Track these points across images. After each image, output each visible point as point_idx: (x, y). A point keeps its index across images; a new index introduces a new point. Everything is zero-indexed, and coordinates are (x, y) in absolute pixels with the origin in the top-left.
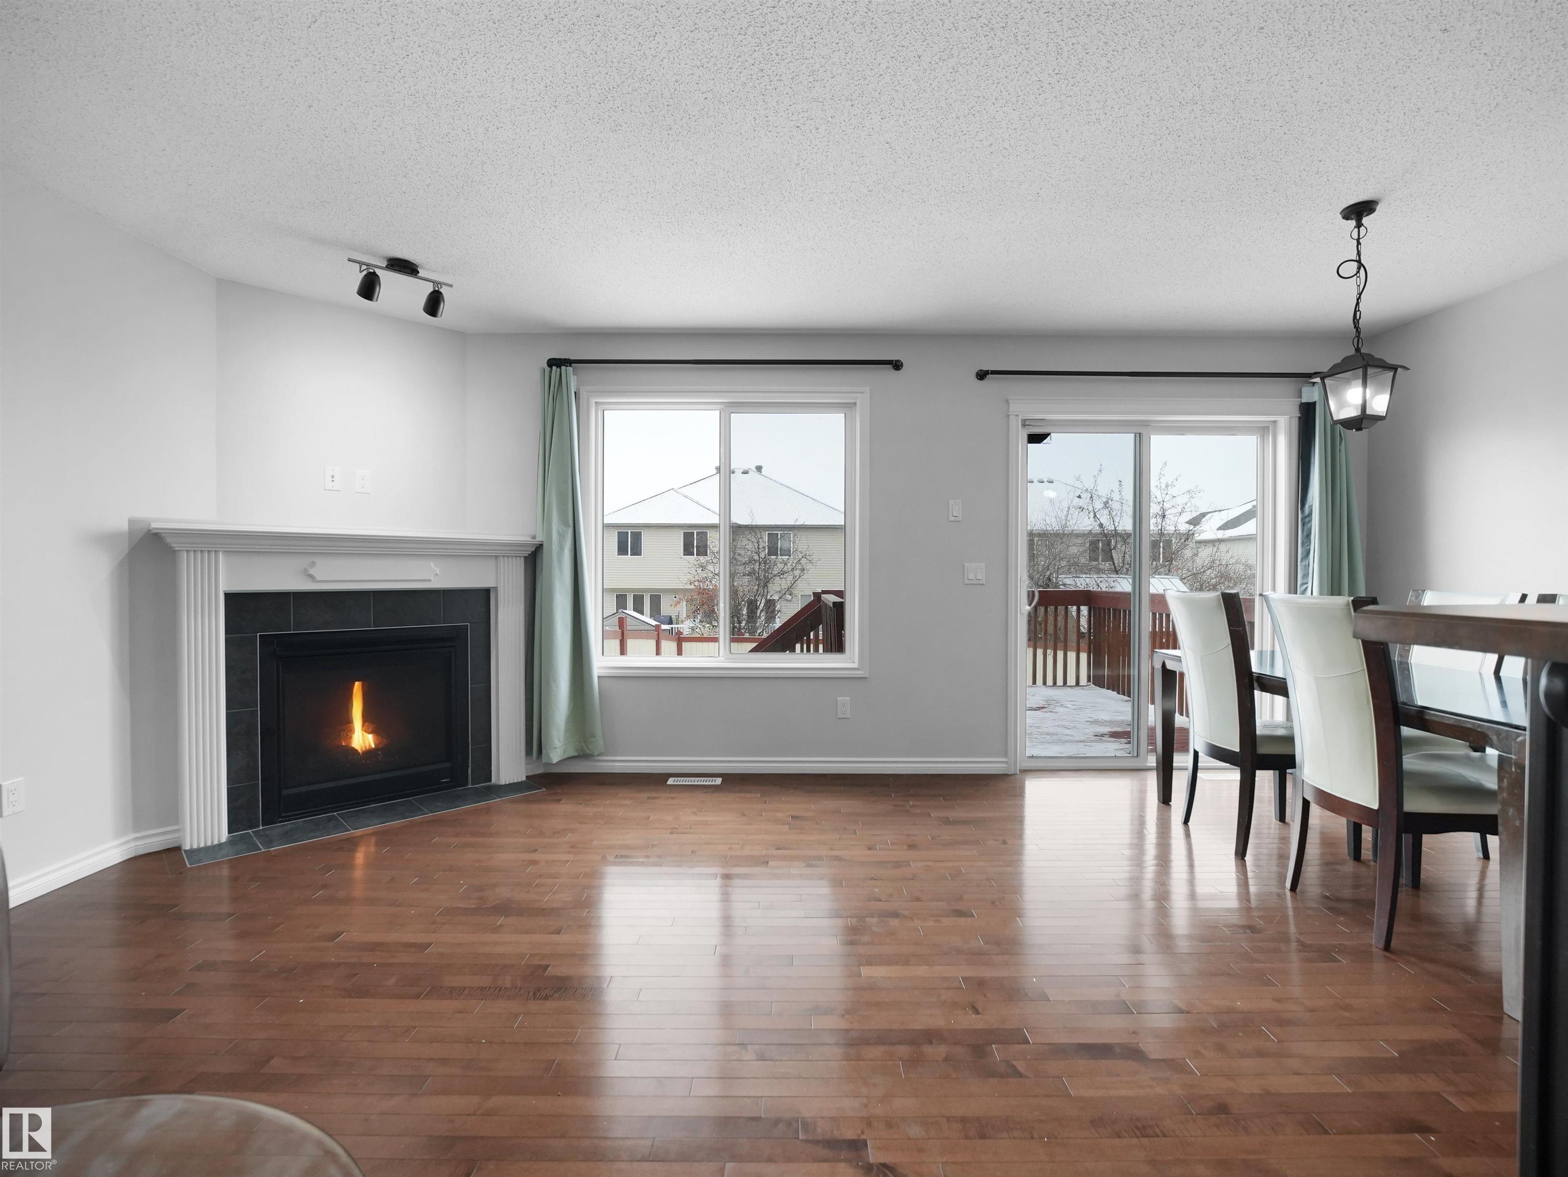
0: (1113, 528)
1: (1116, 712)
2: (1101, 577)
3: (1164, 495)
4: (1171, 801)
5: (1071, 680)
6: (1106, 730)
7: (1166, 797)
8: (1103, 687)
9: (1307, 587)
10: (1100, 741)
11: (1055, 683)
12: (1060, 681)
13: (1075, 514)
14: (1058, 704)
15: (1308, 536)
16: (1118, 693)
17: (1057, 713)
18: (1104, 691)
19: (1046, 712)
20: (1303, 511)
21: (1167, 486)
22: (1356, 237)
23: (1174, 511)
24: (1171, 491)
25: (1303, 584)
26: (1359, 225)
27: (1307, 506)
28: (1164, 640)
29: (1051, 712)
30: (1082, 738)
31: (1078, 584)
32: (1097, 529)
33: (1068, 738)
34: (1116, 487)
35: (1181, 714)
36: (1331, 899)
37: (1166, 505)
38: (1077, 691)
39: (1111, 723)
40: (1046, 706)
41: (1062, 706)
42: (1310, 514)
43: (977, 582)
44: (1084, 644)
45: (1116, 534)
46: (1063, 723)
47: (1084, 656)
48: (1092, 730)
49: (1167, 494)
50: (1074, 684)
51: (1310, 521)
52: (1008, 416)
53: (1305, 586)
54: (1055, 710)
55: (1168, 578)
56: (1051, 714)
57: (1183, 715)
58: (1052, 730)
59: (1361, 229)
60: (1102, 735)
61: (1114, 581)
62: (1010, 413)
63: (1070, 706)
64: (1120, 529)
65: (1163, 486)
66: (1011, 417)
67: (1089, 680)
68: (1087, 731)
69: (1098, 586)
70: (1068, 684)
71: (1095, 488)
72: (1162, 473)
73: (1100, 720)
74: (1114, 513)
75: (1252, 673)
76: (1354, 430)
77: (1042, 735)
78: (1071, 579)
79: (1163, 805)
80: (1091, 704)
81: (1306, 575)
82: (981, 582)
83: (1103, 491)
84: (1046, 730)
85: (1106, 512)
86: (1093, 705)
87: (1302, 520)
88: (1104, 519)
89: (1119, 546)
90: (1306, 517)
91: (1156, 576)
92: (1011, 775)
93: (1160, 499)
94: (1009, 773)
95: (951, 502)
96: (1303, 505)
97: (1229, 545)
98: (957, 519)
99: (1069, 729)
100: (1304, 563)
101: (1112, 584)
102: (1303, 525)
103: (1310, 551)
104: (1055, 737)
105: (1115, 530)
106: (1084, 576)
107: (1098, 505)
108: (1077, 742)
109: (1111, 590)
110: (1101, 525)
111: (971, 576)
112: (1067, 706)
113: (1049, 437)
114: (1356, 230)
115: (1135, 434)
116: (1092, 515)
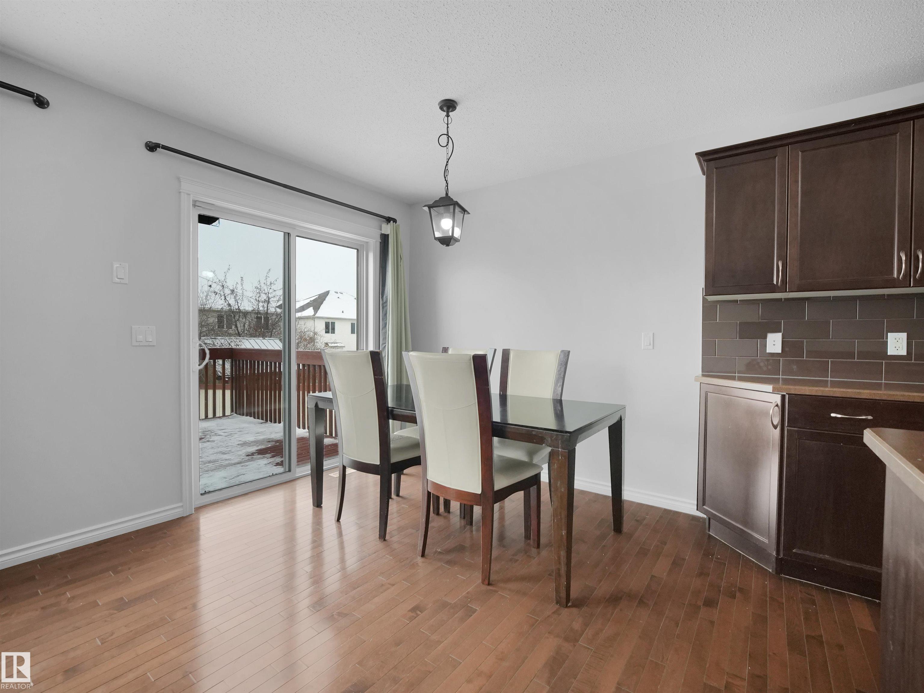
0: (237, 307)
1: (257, 433)
2: (231, 339)
3: (269, 290)
4: (322, 504)
5: (219, 413)
6: (253, 449)
7: (318, 502)
8: (243, 415)
9: (385, 346)
10: (252, 460)
11: (206, 416)
12: (210, 415)
13: (213, 296)
14: (213, 434)
15: (385, 315)
16: (255, 418)
17: (213, 441)
18: (245, 418)
19: (204, 442)
20: (382, 300)
21: (271, 284)
22: (447, 123)
23: (275, 299)
24: (273, 287)
25: (383, 344)
26: (448, 116)
27: (385, 296)
28: (277, 379)
29: (208, 441)
30: (236, 461)
31: (216, 344)
32: (226, 308)
33: (227, 462)
34: (239, 281)
35: (299, 428)
36: (442, 553)
37: (270, 296)
38: (224, 421)
39: (256, 442)
40: (203, 437)
41: (216, 435)
42: (386, 302)
43: (147, 344)
44: (228, 385)
45: (239, 311)
46: (220, 450)
47: (228, 393)
48: (244, 451)
49: (271, 288)
50: (221, 415)
51: (387, 306)
52: (180, 192)
53: (385, 345)
54: (211, 439)
55: (273, 340)
56: (208, 443)
57: (300, 428)
58: (212, 458)
59: (449, 118)
60: (253, 454)
61: (240, 341)
62: (181, 191)
63: (222, 434)
64: (242, 308)
65: (269, 284)
66: (182, 194)
67: (232, 411)
68: (240, 453)
69: (229, 344)
70: (217, 415)
71: (225, 280)
72: (268, 275)
73: (247, 441)
74: (237, 298)
75: (388, 407)
76: (445, 245)
77: (205, 464)
78: (210, 340)
79: (318, 508)
80: (238, 430)
81: (385, 339)
82: (151, 344)
83: (230, 284)
84: (209, 459)
85: (232, 297)
86: (240, 430)
87: (382, 304)
88: (232, 302)
89: (241, 319)
90: (385, 303)
91: (266, 338)
92: (187, 517)
93: (266, 291)
94: (185, 515)
95: (116, 265)
96: (382, 297)
97: (306, 321)
98: (122, 281)
99: (226, 454)
100: (383, 331)
101: (240, 343)
102: (383, 308)
103: (386, 324)
104: (217, 464)
105: (239, 309)
106: (219, 338)
107: (227, 292)
108: (235, 464)
109: (238, 347)
110: (229, 305)
111: (140, 338)
112: (220, 434)
113: (217, 221)
114: (446, 118)
115: (285, 233)
116: (223, 297)
